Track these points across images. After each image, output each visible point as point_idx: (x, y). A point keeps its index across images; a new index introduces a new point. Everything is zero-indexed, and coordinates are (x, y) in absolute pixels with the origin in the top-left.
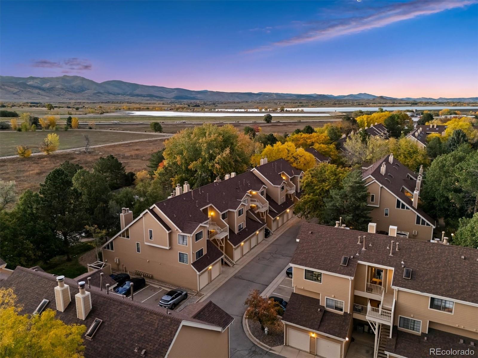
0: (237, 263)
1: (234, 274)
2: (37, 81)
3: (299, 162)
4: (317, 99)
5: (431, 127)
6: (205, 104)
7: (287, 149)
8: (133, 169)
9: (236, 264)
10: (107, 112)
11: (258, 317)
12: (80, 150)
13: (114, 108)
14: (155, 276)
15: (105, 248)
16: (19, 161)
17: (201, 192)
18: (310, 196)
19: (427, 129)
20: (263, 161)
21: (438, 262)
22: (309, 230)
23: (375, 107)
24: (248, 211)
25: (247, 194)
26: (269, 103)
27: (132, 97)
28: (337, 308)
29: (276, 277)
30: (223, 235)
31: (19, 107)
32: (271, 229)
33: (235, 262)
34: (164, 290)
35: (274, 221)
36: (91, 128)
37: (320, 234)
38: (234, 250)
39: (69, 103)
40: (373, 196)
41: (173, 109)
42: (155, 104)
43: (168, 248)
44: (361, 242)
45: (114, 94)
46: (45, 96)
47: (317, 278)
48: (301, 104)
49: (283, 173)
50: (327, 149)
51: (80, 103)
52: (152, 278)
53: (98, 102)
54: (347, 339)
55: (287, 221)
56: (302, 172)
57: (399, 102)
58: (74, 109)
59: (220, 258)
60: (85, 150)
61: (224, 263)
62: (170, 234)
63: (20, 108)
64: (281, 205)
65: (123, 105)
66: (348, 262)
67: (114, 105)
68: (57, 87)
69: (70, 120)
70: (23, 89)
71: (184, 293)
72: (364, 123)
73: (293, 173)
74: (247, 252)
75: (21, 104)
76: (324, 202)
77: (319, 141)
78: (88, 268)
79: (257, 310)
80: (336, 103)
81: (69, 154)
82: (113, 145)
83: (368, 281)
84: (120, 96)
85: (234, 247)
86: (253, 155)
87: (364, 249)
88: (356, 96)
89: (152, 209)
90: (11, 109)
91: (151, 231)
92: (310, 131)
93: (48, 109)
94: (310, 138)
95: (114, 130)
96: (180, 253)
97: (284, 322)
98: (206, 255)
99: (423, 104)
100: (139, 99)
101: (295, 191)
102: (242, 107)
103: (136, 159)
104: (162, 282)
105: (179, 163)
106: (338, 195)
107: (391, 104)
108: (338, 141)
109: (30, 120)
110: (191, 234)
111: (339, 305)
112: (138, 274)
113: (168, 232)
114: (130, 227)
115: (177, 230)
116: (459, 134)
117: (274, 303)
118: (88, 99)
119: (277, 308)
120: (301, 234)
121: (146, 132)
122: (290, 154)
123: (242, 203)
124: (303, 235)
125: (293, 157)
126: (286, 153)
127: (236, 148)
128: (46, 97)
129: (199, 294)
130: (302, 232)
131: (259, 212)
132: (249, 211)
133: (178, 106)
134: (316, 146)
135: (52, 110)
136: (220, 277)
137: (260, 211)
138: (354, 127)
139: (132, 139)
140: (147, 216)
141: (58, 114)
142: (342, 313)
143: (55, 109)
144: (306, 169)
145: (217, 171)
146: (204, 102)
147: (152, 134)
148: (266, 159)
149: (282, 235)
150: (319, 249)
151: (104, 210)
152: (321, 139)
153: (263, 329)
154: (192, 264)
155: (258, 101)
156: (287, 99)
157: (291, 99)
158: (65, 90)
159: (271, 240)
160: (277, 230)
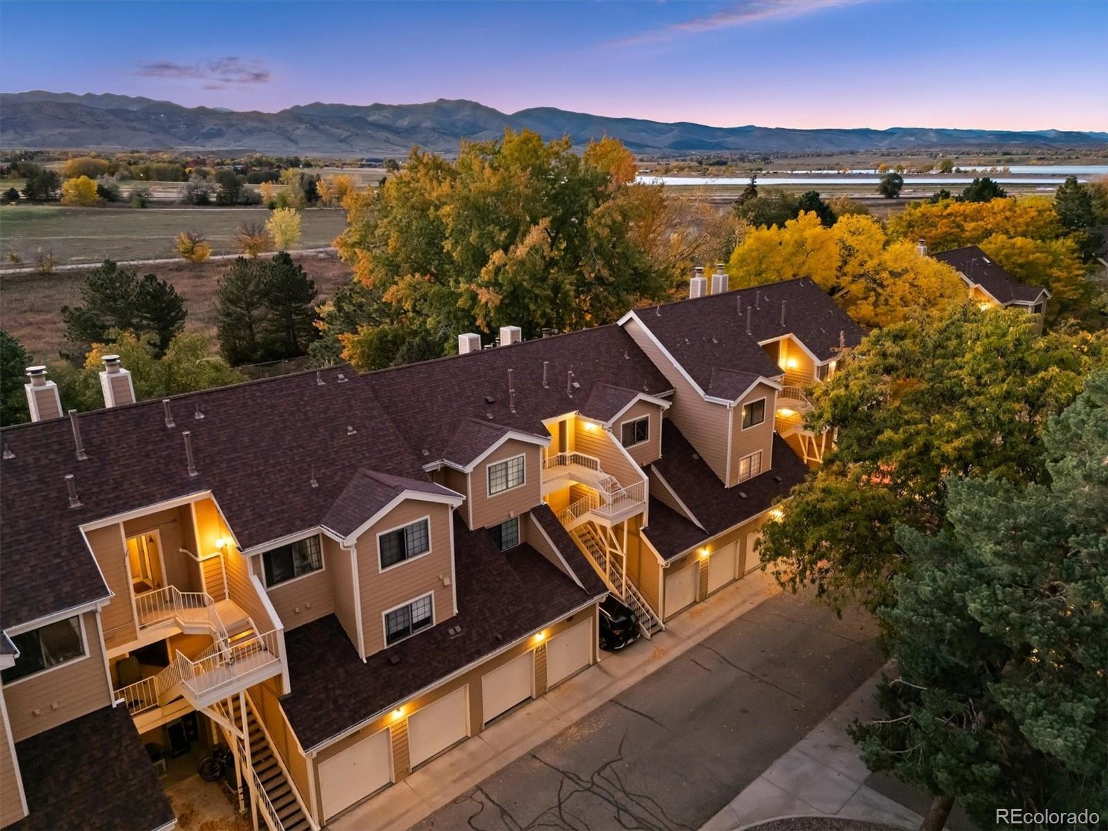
2: (386, 114)
3: (888, 298)
4: (1058, 144)
6: (741, 158)
7: (842, 244)
17: (186, 418)
25: (511, 435)
26: (913, 155)
46: (399, 145)
49: (789, 340)
50: (1038, 255)
68: (424, 125)
70: (358, 131)
75: (346, 162)
77: (1013, 226)
93: (387, 170)
102: (836, 164)
109: (301, 185)
132: (532, 518)
145: (487, 316)
146: (742, 155)
148: (721, 278)
152: (1021, 220)
155: (884, 150)
156: (967, 145)
157: (977, 145)
158: (439, 132)
159: (632, 672)
160: (698, 607)
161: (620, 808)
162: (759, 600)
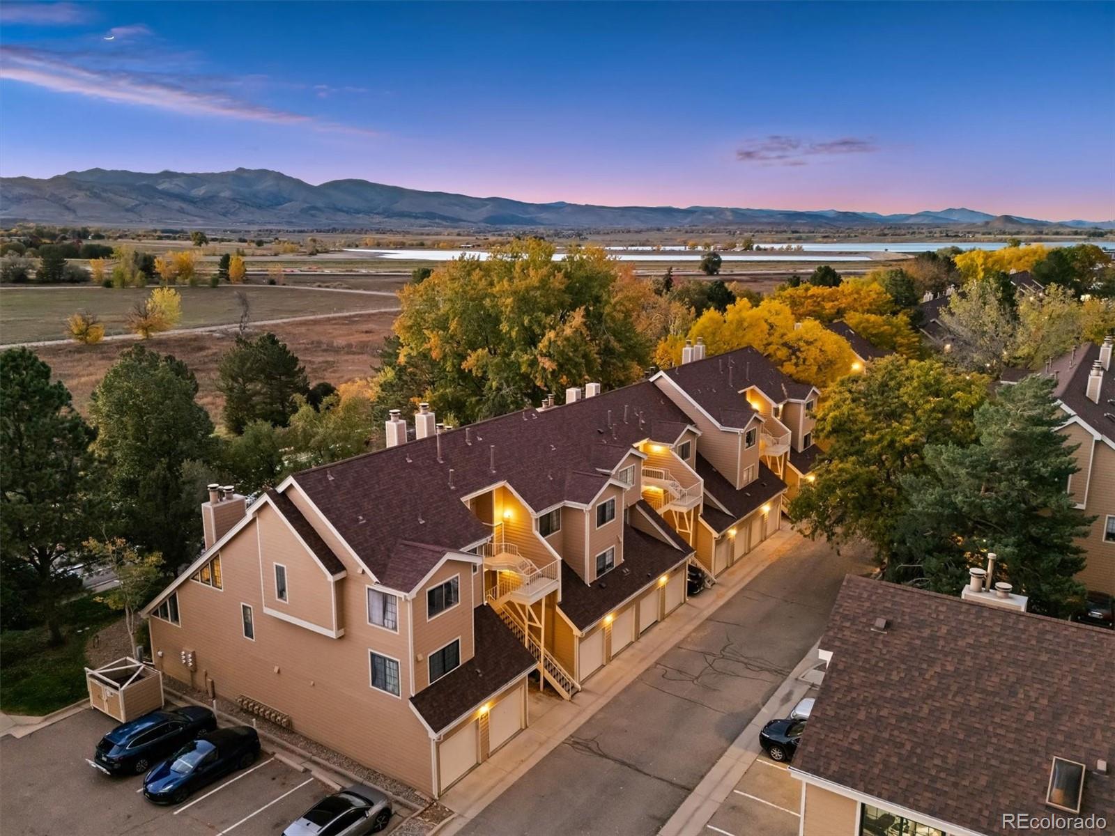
0: (587, 686)
1: (572, 729)
2: (178, 183)
3: (805, 360)
4: (838, 224)
6: (557, 234)
7: (766, 321)
9: (583, 690)
10: (327, 252)
12: (226, 330)
13: (345, 242)
14: (298, 724)
15: (155, 613)
16: (70, 351)
17: (474, 440)
18: (848, 466)
20: (689, 353)
22: (873, 613)
23: (989, 241)
24: (633, 507)
25: (631, 451)
26: (714, 232)
27: (386, 219)
29: (721, 756)
30: (540, 589)
31: (133, 239)
32: (709, 569)
33: (582, 683)
34: (317, 780)
35: (718, 542)
36: (272, 282)
37: (926, 632)
38: (576, 641)
39: (246, 231)
41: (479, 246)
42: (439, 234)
43: (333, 634)
45: (347, 212)
46: (196, 216)
48: (797, 235)
49: (753, 390)
50: (886, 327)
51: (271, 231)
52: (287, 728)
53: (311, 229)
55: (762, 541)
56: (814, 388)
57: (1054, 230)
58: (254, 245)
59: (523, 676)
60: (238, 329)
61: (541, 689)
62: (341, 586)
63: (135, 241)
64: (743, 490)
65: (366, 236)
66: (1084, 791)
67: (345, 235)
68: (222, 195)
69: (225, 261)
70: (148, 200)
71: (378, 807)
73: (786, 394)
74: (623, 645)
75: (140, 233)
76: (900, 489)
77: (861, 305)
78: (89, 680)
80: (886, 231)
81: (196, 338)
82: (312, 321)
84: (360, 215)
85: (577, 631)
86: (663, 338)
88: (939, 216)
89: (284, 493)
90: (115, 242)
91: (280, 571)
92: (832, 281)
93: (194, 243)
94: (832, 298)
95: (327, 287)
96: (373, 655)
98: (470, 662)
100: (405, 223)
101: (788, 449)
102: (648, 241)
103: (359, 354)
105: (435, 354)
106: (961, 464)
107: (1034, 234)
108: (918, 308)
109: (136, 262)
110: (408, 592)
113: (331, 579)
114: (222, 549)
115: (364, 572)
118: (290, 223)
120: (841, 629)
122: (777, 334)
123: (611, 481)
124: (847, 633)
125: (785, 345)
126: (762, 331)
127: (607, 309)
128: (196, 218)
129: (435, 810)
130: (845, 617)
131: (669, 512)
132: (638, 508)
133: (492, 239)
134: (852, 319)
135: (203, 245)
136: (521, 738)
137: (674, 509)
138: (950, 279)
139: (362, 308)
140: (266, 514)
143: (211, 244)
144: (824, 382)
145: (545, 378)
146: (556, 230)
148: (701, 347)
149: (743, 589)
150: (926, 710)
151: (166, 487)
152: (866, 301)
154: (412, 699)
155: (687, 227)
156: (761, 224)
157: (769, 224)
158: (239, 203)
159: (709, 606)
160: (730, 570)
161: (746, 664)
162: (767, 564)
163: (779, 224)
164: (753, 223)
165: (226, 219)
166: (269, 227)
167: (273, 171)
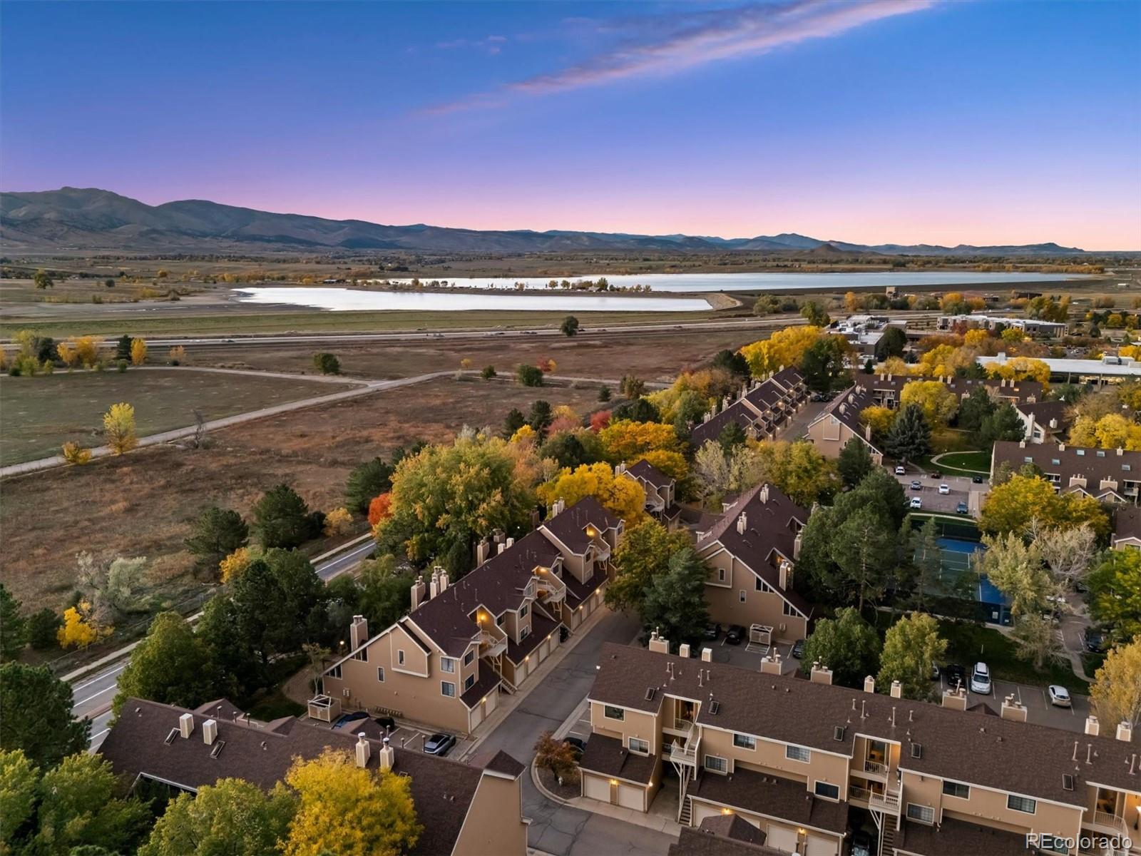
0: (520, 688)
1: (516, 705)
5: (882, 379)
6: (419, 261)
8: (309, 491)
9: (518, 690)
11: (550, 765)
12: (182, 438)
14: (406, 714)
15: (328, 674)
17: (466, 585)
19: (876, 382)
20: (557, 508)
21: (747, 694)
24: (534, 603)
25: (532, 577)
26: (572, 260)
27: (237, 243)
28: (642, 750)
30: (499, 649)
32: (570, 627)
33: (517, 687)
34: (423, 734)
35: (574, 613)
36: (176, 364)
37: (625, 659)
38: (515, 669)
39: (79, 258)
40: (722, 571)
41: (344, 279)
42: (297, 261)
43: (426, 676)
44: (670, 670)
45: (193, 236)
46: (16, 240)
47: (619, 714)
48: (648, 263)
50: (669, 461)
51: (108, 257)
52: (401, 717)
54: (651, 784)
55: (596, 610)
59: (497, 685)
60: (193, 437)
61: (503, 691)
62: (429, 657)
64: (586, 584)
65: (218, 265)
66: (654, 695)
68: (47, 216)
69: (126, 343)
71: (451, 738)
72: (763, 358)
73: (607, 524)
74: (533, 669)
77: (658, 441)
78: (309, 706)
79: (549, 756)
80: (727, 259)
83: (677, 716)
84: (207, 239)
85: (515, 665)
87: (672, 678)
88: (775, 241)
89: (403, 623)
91: (401, 653)
93: (36, 283)
94: (641, 434)
95: (231, 367)
96: (443, 683)
97: (581, 769)
98: (477, 682)
99: (919, 266)
100: (257, 248)
101: (609, 555)
102: (510, 270)
103: (308, 463)
104: (418, 722)
105: (419, 517)
107: (851, 263)
109: (35, 346)
110: (459, 657)
111: (643, 746)
112: (383, 713)
113: (426, 655)
114: (368, 646)
115: (440, 652)
116: (912, 413)
117: (570, 746)
118: (126, 247)
119: (574, 752)
121: (303, 373)
122: (603, 485)
125: (608, 490)
126: (595, 484)
127: (512, 487)
128: (18, 243)
129: (471, 738)
131: (550, 602)
132: (537, 602)
135: (48, 286)
136: (498, 710)
137: (552, 601)
140: (396, 631)
141: (67, 302)
142: (646, 755)
143: (56, 283)
145: (482, 530)
146: (418, 256)
147: (318, 382)
149: (586, 636)
153: (557, 779)
154: (460, 697)
155: (546, 253)
156: (615, 250)
157: (623, 250)
158: (67, 225)
160: (580, 626)
163: (631, 251)
164: (608, 250)
165: (53, 243)
166: (107, 253)
167: (104, 191)
